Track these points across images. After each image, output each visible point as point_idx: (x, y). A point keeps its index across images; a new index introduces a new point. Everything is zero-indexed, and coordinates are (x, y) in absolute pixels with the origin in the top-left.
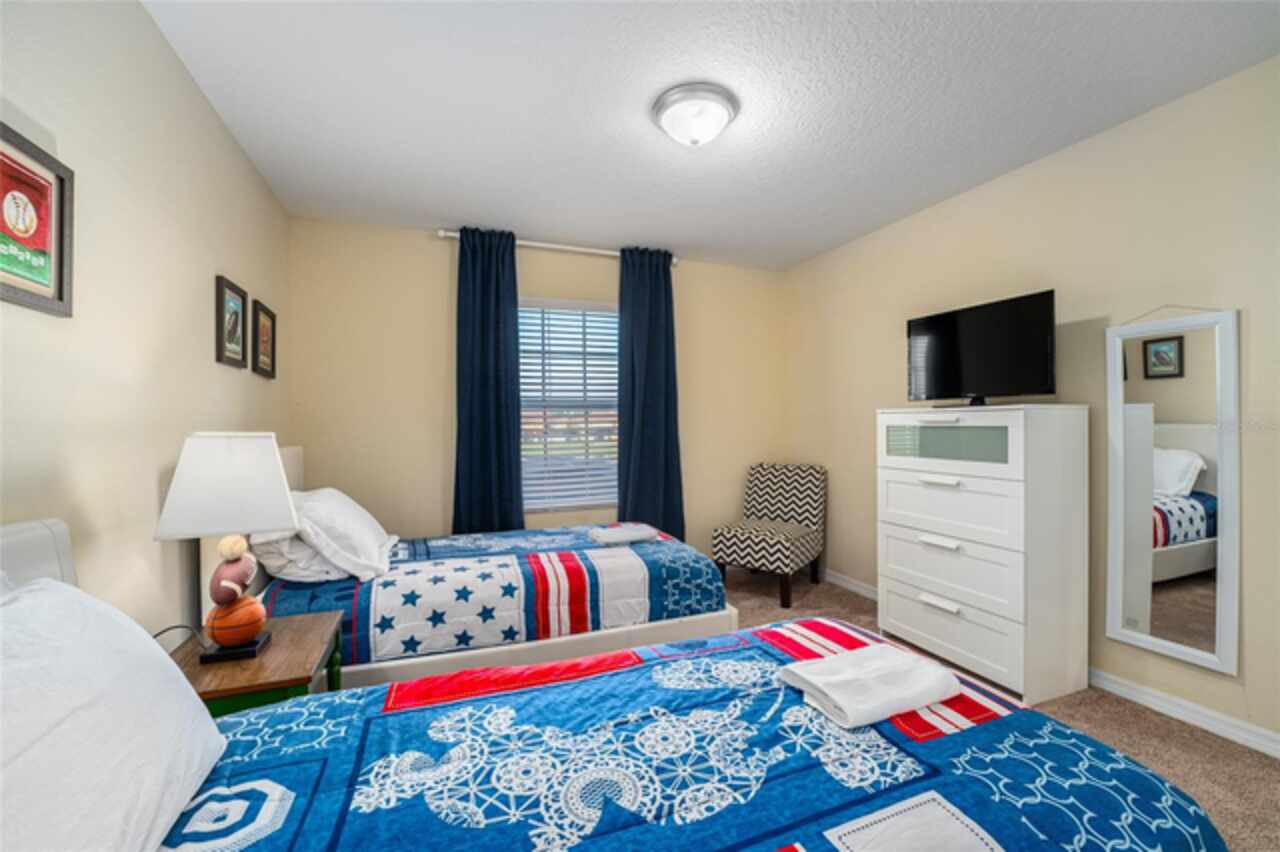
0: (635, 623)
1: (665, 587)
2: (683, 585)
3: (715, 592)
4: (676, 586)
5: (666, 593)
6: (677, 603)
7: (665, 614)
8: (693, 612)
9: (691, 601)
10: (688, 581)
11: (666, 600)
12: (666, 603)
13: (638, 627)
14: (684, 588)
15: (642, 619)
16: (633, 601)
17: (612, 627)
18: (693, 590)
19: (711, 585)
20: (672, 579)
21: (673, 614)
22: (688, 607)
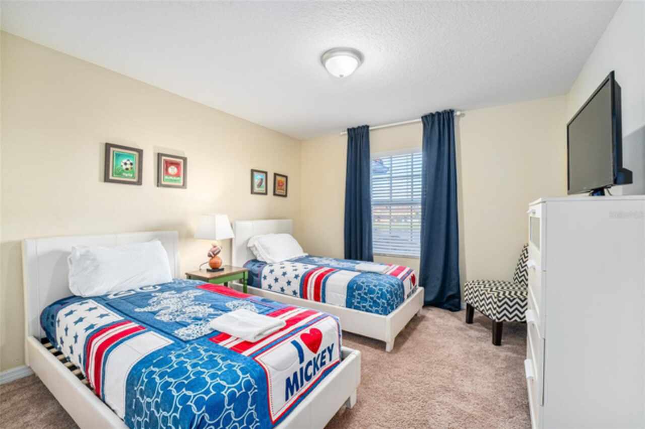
0: (340, 306)
1: (354, 293)
2: (362, 295)
3: (381, 304)
4: (359, 294)
5: (354, 296)
6: (359, 303)
7: (353, 306)
8: (367, 311)
9: (367, 304)
10: (365, 294)
11: (354, 299)
12: (353, 301)
13: (341, 308)
14: (363, 297)
15: (342, 305)
16: (339, 295)
17: (331, 304)
18: (369, 299)
19: (379, 300)
20: (358, 290)
21: (357, 308)
22: (364, 307)
